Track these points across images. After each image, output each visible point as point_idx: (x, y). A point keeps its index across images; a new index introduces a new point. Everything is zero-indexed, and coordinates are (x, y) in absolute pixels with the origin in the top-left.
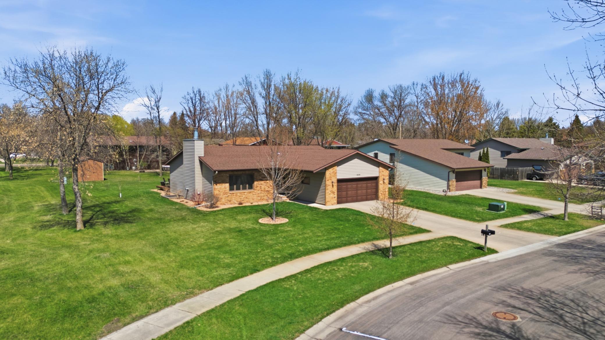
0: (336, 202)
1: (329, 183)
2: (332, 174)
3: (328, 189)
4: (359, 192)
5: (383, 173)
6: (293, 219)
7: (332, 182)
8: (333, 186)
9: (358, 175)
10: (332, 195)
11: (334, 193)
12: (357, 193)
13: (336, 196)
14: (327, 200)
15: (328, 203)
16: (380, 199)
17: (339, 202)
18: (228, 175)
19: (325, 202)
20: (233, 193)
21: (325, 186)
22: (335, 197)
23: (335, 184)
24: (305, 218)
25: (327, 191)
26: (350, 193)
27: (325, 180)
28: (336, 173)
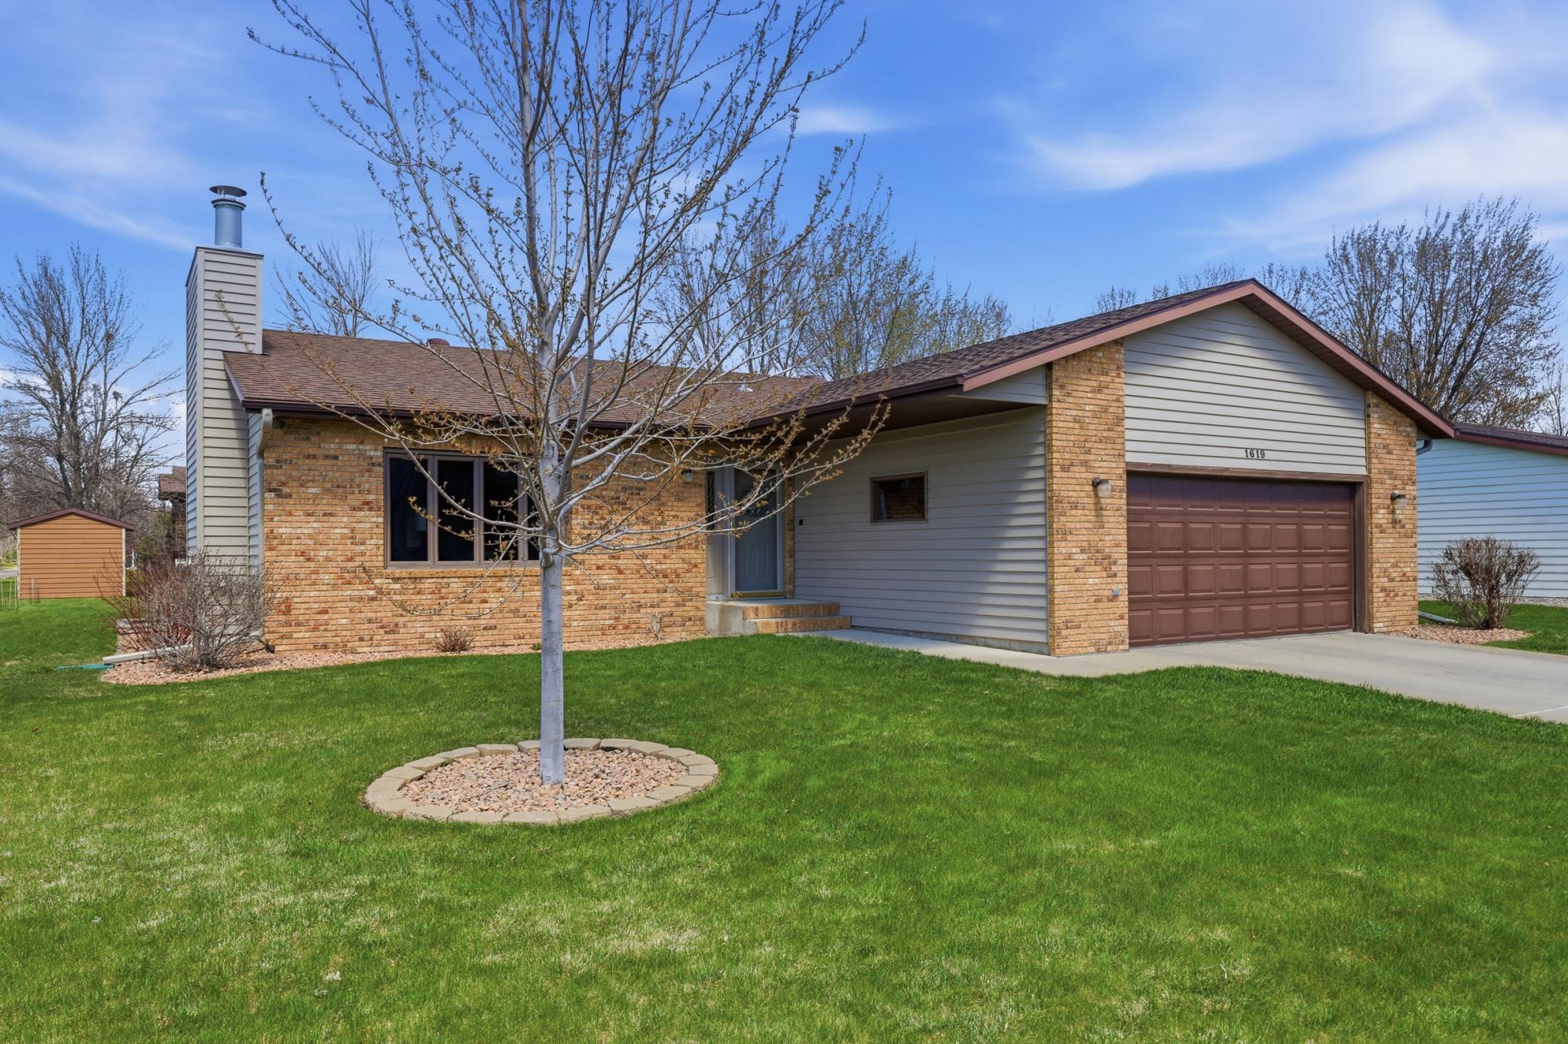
0: (1122, 627)
1: (1069, 485)
2: (1095, 428)
3: (1065, 533)
4: (1257, 568)
5: (1391, 461)
6: (771, 765)
7: (1096, 484)
8: (1099, 508)
9: (1251, 453)
10: (1094, 580)
11: (1106, 562)
12: (1246, 572)
13: (1121, 586)
14: (1061, 614)
15: (1069, 639)
16: (1378, 626)
17: (1138, 639)
18: (377, 454)
19: (1051, 630)
20: (415, 579)
21: (1049, 503)
22: (1114, 598)
23: (1115, 499)
24: (908, 752)
25: (1061, 548)
26: (1201, 569)
27: (1048, 468)
28: (1120, 420)
